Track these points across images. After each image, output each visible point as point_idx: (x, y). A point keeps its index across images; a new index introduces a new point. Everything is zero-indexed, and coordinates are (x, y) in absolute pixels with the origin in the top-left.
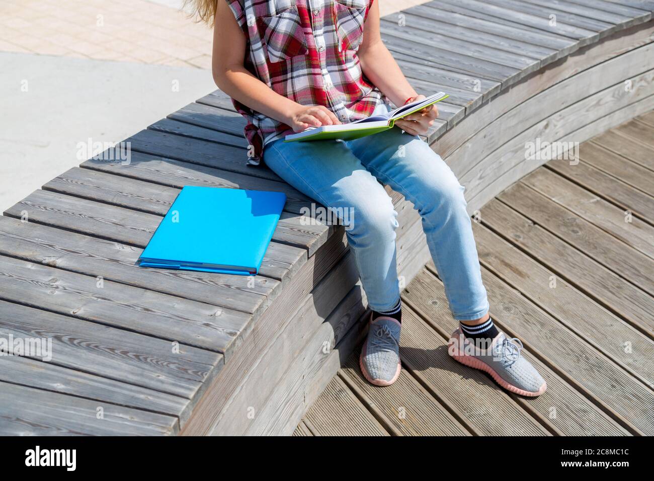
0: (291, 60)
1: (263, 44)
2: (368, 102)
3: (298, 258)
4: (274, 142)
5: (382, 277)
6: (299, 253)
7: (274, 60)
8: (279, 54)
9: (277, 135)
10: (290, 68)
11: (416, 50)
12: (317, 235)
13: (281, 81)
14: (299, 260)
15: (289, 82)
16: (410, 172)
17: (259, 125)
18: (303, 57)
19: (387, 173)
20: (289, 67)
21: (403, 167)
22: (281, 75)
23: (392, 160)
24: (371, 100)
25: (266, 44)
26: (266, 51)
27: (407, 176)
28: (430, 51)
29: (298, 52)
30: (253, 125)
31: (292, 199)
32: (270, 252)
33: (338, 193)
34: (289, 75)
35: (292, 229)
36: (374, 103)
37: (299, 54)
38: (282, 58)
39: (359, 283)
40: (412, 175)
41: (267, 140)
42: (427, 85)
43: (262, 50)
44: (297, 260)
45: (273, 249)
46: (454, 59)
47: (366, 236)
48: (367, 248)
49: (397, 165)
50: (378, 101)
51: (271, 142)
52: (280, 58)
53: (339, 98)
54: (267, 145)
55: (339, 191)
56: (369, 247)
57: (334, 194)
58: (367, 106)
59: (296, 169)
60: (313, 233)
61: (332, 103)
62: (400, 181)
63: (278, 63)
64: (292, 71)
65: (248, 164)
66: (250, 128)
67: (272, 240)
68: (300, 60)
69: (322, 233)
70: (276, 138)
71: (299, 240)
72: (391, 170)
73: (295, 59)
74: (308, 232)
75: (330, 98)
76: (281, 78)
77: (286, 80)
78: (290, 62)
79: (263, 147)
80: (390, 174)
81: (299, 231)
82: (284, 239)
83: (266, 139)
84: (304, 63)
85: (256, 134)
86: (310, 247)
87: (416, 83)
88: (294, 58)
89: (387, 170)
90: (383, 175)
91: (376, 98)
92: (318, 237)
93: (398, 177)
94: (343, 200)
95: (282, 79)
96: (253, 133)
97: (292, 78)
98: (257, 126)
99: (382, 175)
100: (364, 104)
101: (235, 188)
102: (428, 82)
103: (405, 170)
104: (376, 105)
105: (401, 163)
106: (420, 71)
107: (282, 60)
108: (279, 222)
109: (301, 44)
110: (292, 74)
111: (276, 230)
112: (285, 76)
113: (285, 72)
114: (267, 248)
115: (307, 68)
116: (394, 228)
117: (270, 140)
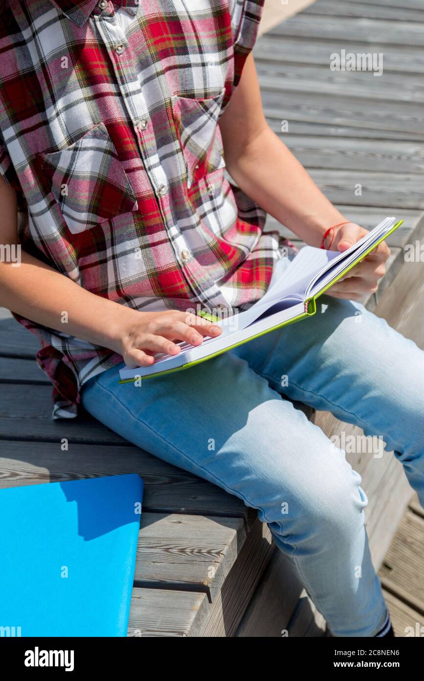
0: (110, 223)
1: (52, 204)
2: (257, 261)
3: (193, 616)
4: (97, 377)
5: (351, 590)
6: (192, 604)
7: (77, 228)
8: (84, 216)
9: (101, 363)
10: (110, 238)
11: (309, 108)
12: (218, 553)
13: (96, 264)
14: (195, 620)
15: (110, 264)
16: (366, 388)
17: (64, 347)
18: (129, 217)
19: (322, 392)
20: (108, 236)
21: (352, 378)
22: (94, 252)
23: (326, 368)
24: (262, 255)
25: (57, 201)
26: (59, 215)
27: (363, 396)
28: (336, 106)
29: (119, 207)
30: (51, 348)
31: (154, 480)
32: (138, 612)
33: (240, 463)
34: (109, 252)
35: (167, 550)
36: (269, 261)
37: (121, 212)
38: (92, 223)
39: (304, 594)
40: (373, 394)
41: (85, 374)
42: (344, 178)
43: (49, 215)
44: (192, 620)
45: (140, 605)
46: (382, 113)
47: (312, 536)
48: (317, 554)
49: (338, 376)
50: (275, 255)
51: (92, 378)
52: (88, 223)
53: (208, 276)
54: (86, 383)
55: (243, 459)
56: (321, 552)
57: (234, 465)
58: (257, 269)
59: (150, 423)
60: (209, 552)
61: (197, 289)
62: (349, 405)
63: (85, 232)
64: (113, 244)
65: (55, 418)
66: (48, 353)
67: (137, 584)
68: (126, 222)
69: (226, 548)
70: (100, 370)
71: (186, 575)
72: (329, 387)
73: (118, 220)
74: (199, 552)
75: (192, 281)
76: (95, 257)
77: (105, 261)
78: (108, 226)
79: (79, 388)
80: (328, 395)
81: (182, 551)
82: (157, 578)
83: (83, 373)
84: (132, 228)
85: (61, 364)
86: (210, 585)
87: (325, 178)
88: (114, 219)
89: (320, 387)
90: (315, 396)
91: (271, 249)
92: (220, 559)
93: (345, 398)
94: (254, 476)
95: (98, 259)
96: (54, 363)
97: (114, 257)
98: (61, 349)
99: (312, 397)
100: (252, 266)
101: (43, 477)
102: (347, 170)
103: (355, 385)
104: (274, 261)
105: (346, 372)
106: (327, 151)
107: (90, 226)
108: (140, 538)
109: (122, 192)
110: (113, 250)
111: (139, 558)
112: (102, 253)
113: (102, 247)
114: (131, 605)
115: (138, 236)
116: (361, 509)
117: (89, 373)
